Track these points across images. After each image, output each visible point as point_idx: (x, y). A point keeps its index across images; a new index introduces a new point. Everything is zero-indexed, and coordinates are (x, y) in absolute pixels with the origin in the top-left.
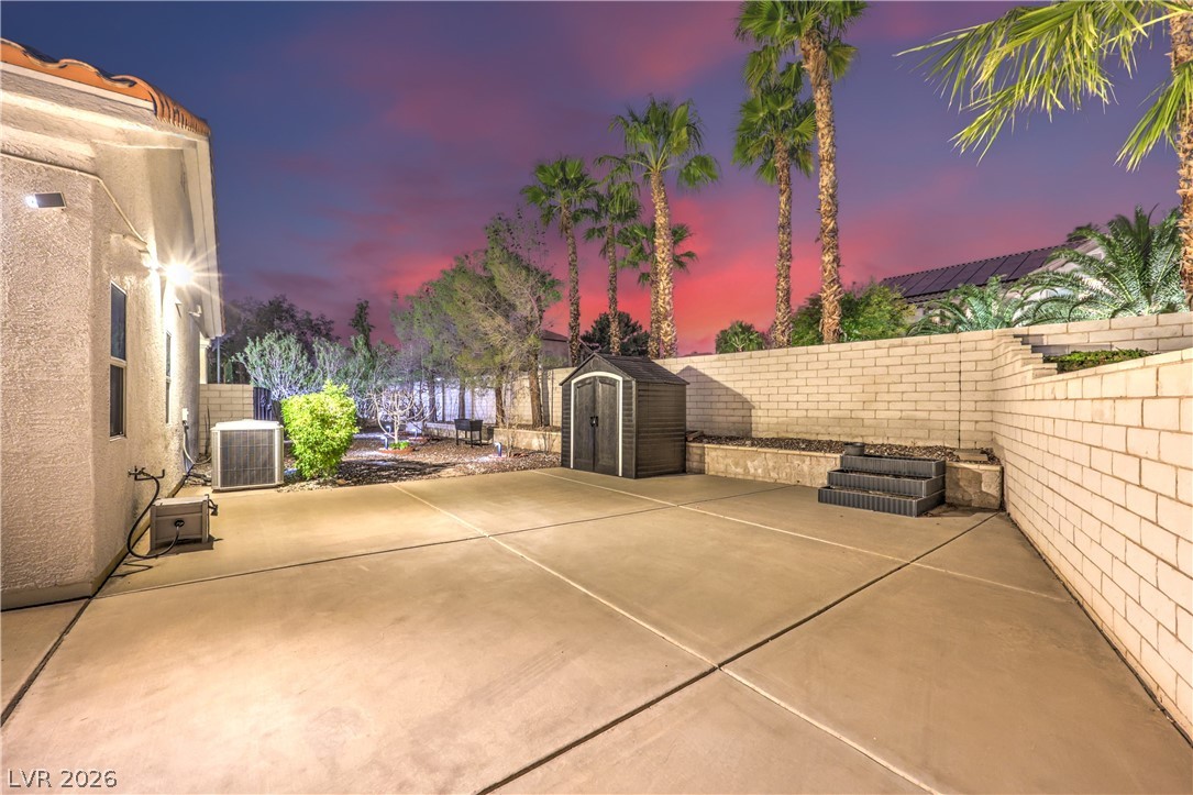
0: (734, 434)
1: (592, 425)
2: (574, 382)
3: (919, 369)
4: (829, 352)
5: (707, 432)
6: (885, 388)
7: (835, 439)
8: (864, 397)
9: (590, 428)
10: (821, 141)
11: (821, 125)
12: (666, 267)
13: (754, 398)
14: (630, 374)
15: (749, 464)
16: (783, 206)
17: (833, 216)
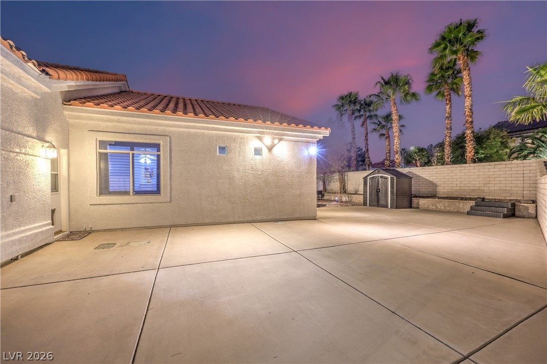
0: (429, 195)
1: (377, 192)
2: (368, 178)
3: (507, 172)
4: (470, 166)
5: (417, 195)
6: (493, 179)
7: (472, 197)
8: (485, 182)
9: (376, 193)
10: (466, 90)
11: (465, 83)
12: (397, 134)
13: (438, 183)
14: (393, 175)
15: (438, 205)
16: (448, 110)
17: (471, 117)
